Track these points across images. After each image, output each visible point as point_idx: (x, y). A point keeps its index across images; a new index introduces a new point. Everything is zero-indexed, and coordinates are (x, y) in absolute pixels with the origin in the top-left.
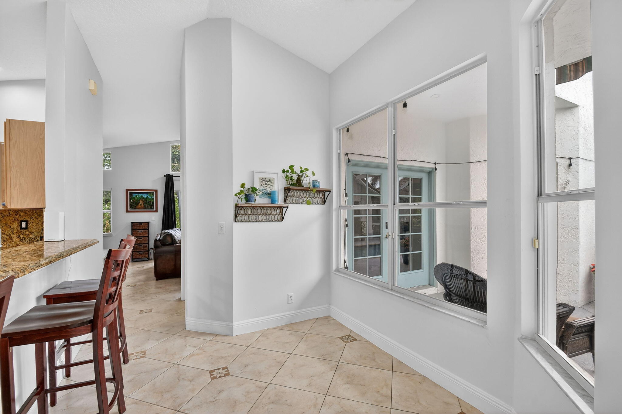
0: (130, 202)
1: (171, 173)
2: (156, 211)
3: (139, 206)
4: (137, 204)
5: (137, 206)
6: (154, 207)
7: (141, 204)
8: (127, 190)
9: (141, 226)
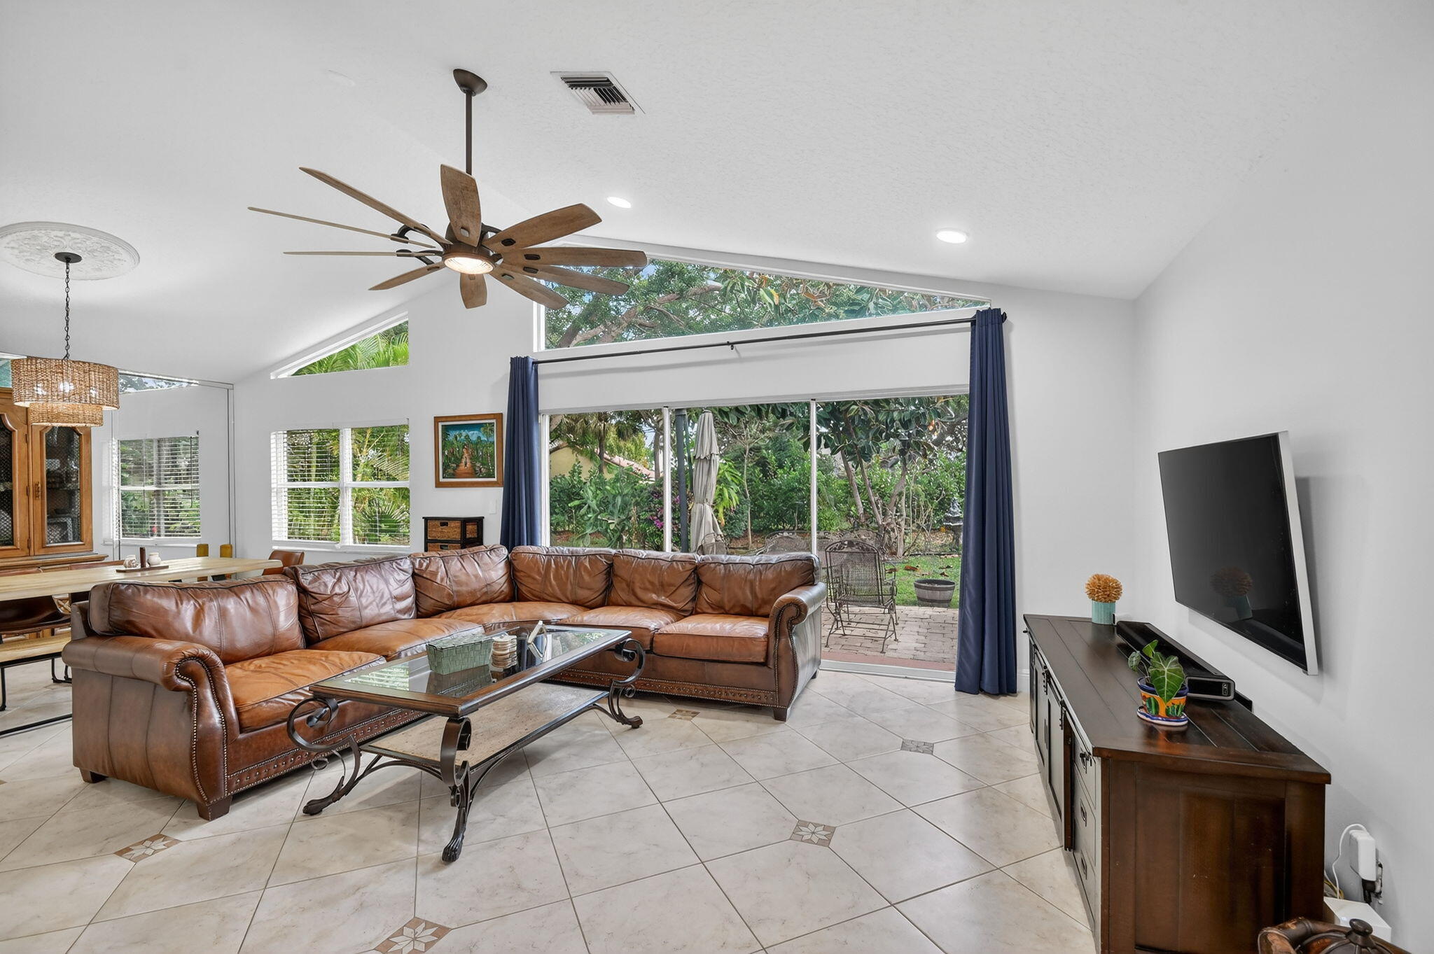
0: (443, 455)
2: (499, 483)
6: (494, 470)
7: (467, 461)
8: (436, 420)
9: (445, 529)
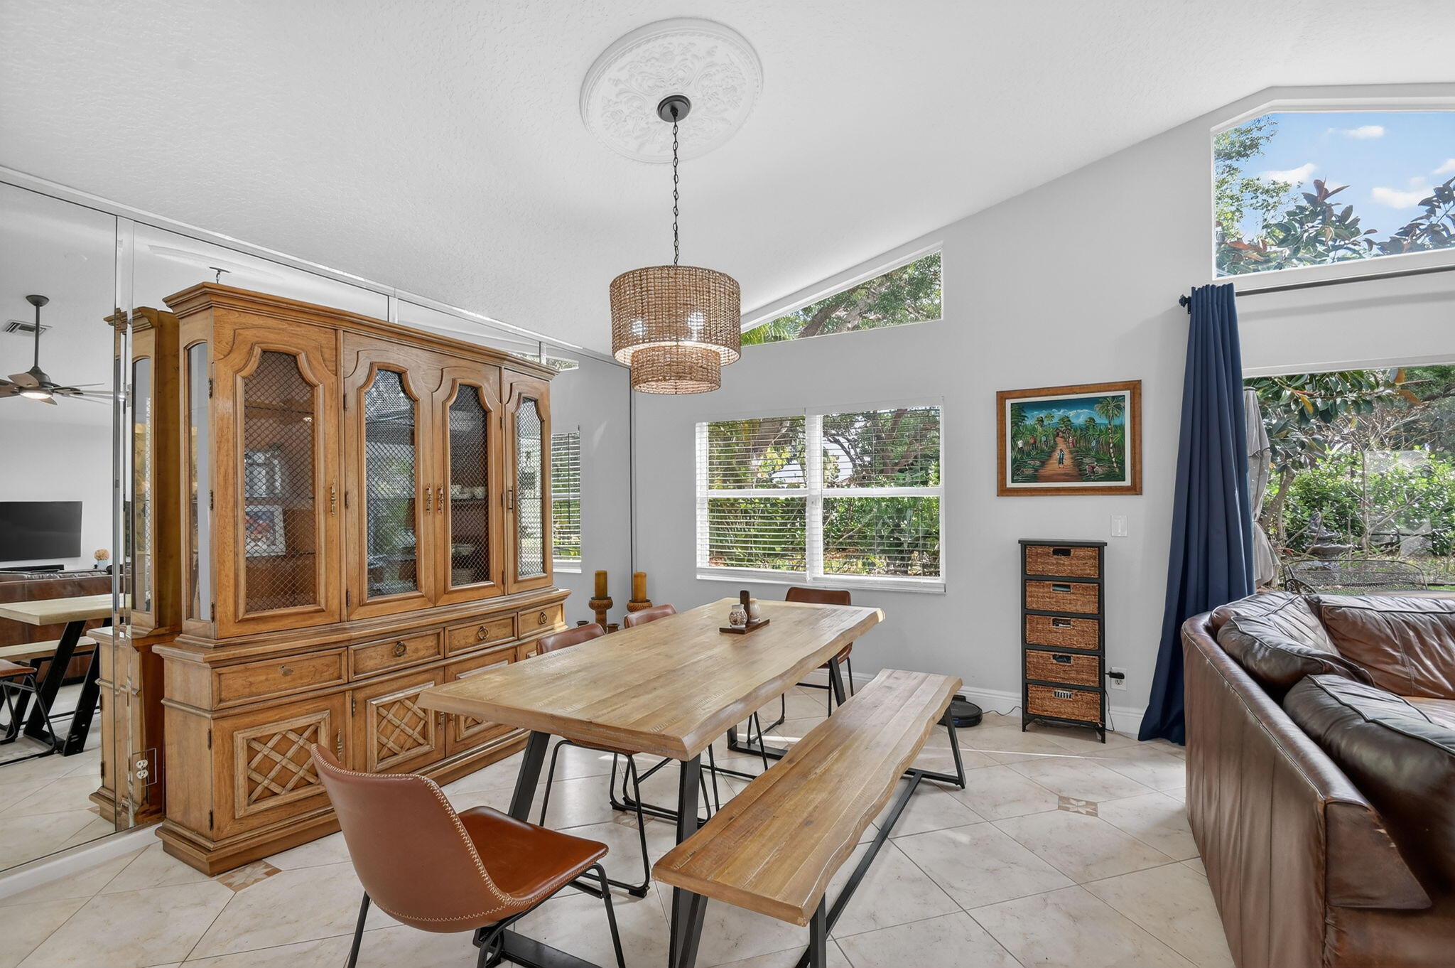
0: (1013, 449)
1: (1217, 278)
2: (1136, 489)
3: (1053, 466)
4: (1045, 456)
5: (1043, 464)
6: (1122, 469)
7: (1063, 455)
8: (1002, 396)
9: (1064, 560)
